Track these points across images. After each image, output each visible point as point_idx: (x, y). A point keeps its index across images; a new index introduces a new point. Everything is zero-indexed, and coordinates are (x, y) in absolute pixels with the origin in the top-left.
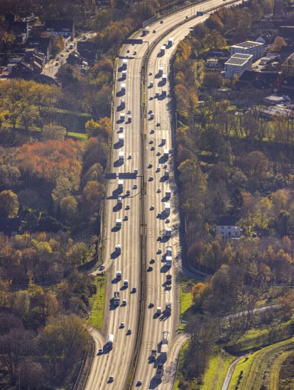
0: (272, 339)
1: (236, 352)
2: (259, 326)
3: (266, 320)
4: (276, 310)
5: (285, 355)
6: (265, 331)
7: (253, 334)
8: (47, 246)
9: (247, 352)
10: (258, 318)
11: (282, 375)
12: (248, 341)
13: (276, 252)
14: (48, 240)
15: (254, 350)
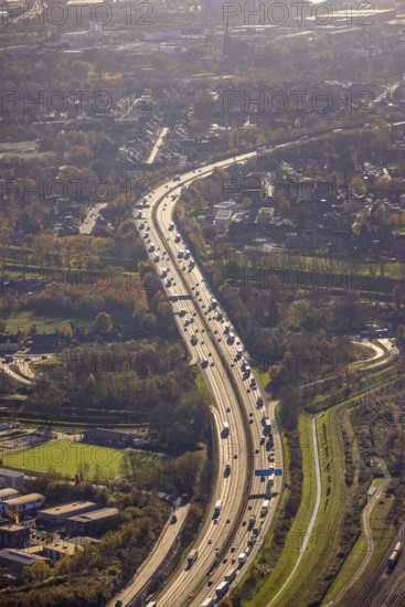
0: (333, 402)
1: (312, 411)
2: (322, 393)
3: (326, 389)
4: (331, 381)
5: (349, 411)
6: (328, 396)
7: (320, 398)
8: (152, 347)
9: (319, 411)
10: (320, 388)
11: (353, 424)
12: (319, 403)
13: (320, 341)
14: (150, 343)
15: (325, 409)
